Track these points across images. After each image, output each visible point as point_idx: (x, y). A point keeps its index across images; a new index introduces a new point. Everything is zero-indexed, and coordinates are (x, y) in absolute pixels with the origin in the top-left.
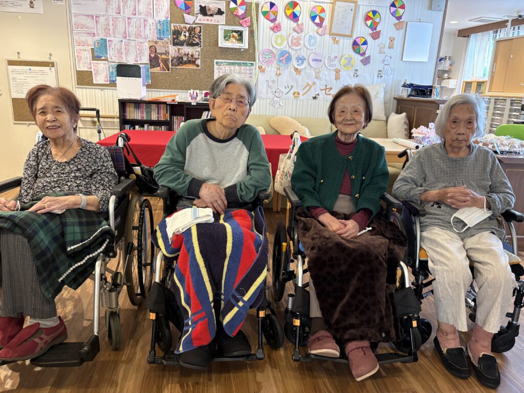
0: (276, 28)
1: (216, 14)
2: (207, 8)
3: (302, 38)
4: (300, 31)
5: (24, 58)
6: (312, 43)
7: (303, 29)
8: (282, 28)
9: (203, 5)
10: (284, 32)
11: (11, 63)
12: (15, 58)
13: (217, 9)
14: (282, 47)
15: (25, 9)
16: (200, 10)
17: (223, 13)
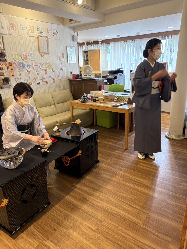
3: (28, 55)
6: (32, 57)
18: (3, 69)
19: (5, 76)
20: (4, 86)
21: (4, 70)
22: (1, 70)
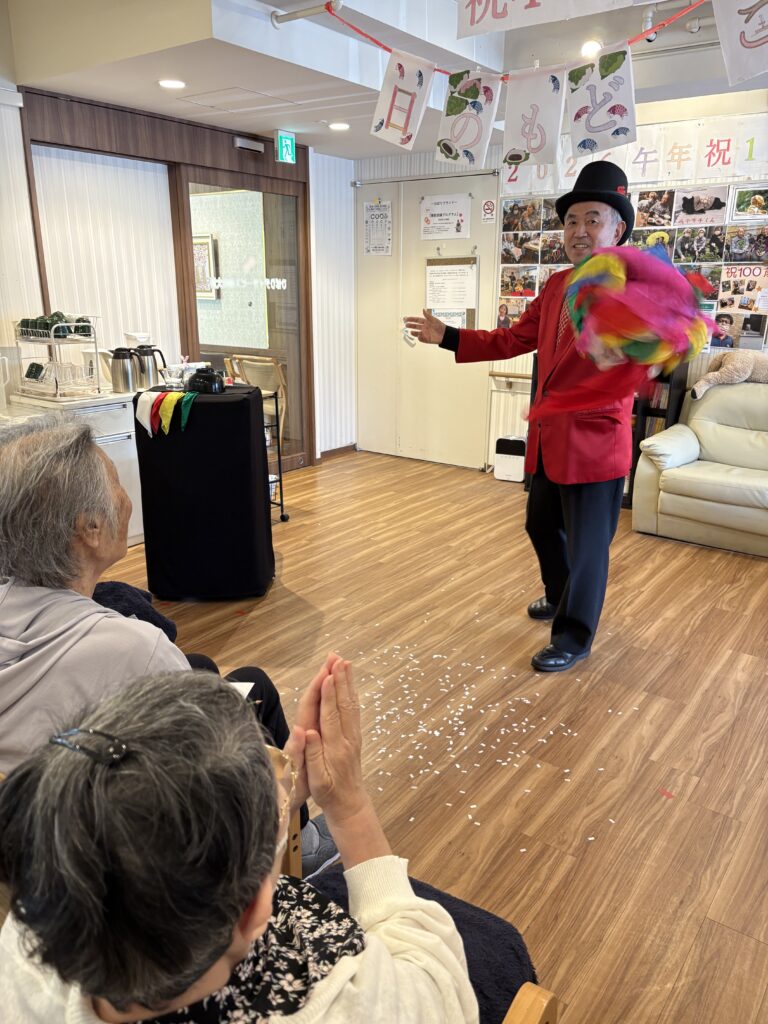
1: (711, 209)
2: (695, 201)
5: (446, 254)
9: (689, 197)
11: (431, 262)
12: (434, 255)
13: (713, 200)
15: (452, 233)
16: (683, 206)
17: (724, 205)
18: (757, 287)
19: (756, 309)
20: (742, 340)
21: (759, 289)
22: (749, 289)
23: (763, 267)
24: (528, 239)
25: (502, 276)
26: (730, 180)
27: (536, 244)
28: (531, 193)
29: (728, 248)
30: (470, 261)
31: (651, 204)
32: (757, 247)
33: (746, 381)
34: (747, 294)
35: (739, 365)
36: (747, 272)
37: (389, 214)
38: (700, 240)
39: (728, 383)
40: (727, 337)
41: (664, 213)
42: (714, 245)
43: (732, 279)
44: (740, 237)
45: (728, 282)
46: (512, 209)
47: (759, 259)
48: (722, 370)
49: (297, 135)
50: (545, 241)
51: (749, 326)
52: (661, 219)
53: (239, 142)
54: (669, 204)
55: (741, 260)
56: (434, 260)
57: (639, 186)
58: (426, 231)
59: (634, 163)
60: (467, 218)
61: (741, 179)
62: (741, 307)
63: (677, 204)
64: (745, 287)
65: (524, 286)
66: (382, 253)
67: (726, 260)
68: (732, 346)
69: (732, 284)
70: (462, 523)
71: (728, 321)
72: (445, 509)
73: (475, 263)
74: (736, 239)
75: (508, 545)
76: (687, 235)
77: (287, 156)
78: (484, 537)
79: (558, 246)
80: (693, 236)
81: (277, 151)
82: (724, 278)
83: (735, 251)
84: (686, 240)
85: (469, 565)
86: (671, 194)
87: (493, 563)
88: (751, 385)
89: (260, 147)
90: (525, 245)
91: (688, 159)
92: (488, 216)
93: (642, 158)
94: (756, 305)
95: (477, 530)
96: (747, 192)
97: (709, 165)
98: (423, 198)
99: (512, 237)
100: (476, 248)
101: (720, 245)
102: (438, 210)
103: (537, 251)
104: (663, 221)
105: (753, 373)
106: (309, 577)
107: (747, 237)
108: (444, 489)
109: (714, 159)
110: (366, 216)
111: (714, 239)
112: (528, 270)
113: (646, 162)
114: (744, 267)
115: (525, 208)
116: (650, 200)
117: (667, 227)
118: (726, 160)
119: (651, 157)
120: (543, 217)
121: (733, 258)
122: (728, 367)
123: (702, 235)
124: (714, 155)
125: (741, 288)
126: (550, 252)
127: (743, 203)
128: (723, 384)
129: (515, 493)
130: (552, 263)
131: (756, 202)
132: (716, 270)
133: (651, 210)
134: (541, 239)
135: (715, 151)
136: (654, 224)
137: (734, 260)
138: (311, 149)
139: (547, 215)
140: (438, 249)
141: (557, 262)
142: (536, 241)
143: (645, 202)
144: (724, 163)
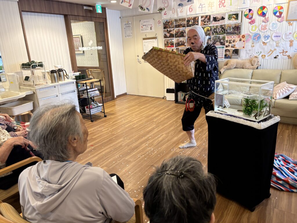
0: (252, 22)
1: (221, 20)
2: (217, 18)
3: (268, 25)
4: (266, 21)
6: (274, 27)
7: (268, 20)
8: (256, 21)
9: (215, 17)
10: (257, 23)
13: (221, 17)
14: (255, 32)
15: (149, 30)
16: (213, 19)
17: (224, 18)
19: (236, 48)
20: (233, 56)
21: (236, 42)
22: (233, 42)
23: (237, 36)
24: (170, 31)
25: (165, 42)
26: (226, 11)
27: (173, 32)
28: (171, 18)
29: (227, 30)
30: (155, 38)
31: (204, 19)
32: (235, 30)
33: (234, 68)
34: (233, 43)
35: (232, 64)
36: (232, 37)
37: (131, 26)
38: (219, 29)
39: (230, 69)
40: (228, 56)
41: (208, 21)
42: (223, 30)
43: (228, 39)
44: (230, 27)
45: (227, 40)
46: (166, 22)
47: (235, 33)
48: (228, 65)
49: (101, 4)
50: (176, 31)
51: (234, 52)
52: (207, 23)
53: (85, 8)
54: (209, 19)
55: (231, 34)
56: (145, 38)
57: (201, 14)
58: (142, 30)
59: (199, 8)
60: (153, 26)
61: (229, 11)
62: (232, 47)
63: (212, 19)
64: (232, 41)
65: (171, 44)
66: (130, 37)
67: (226, 34)
68: (230, 58)
69: (229, 41)
70: (157, 114)
71: (228, 51)
72: (152, 110)
73: (156, 38)
74: (228, 28)
75: (170, 120)
76: (215, 27)
77: (99, 11)
78: (163, 118)
79: (179, 32)
80: (217, 28)
81: (96, 10)
82: (226, 39)
83: (229, 31)
84: (215, 29)
85: (159, 126)
86: (210, 16)
87: (166, 125)
88: (236, 69)
89: (91, 9)
90: (170, 33)
91: (214, 6)
92: (159, 25)
93: (201, 6)
94: (236, 46)
95: (161, 116)
96: (231, 15)
97: (220, 7)
98: (140, 21)
99: (166, 31)
100: (156, 34)
101: (224, 30)
102: (145, 24)
103: (174, 34)
104: (208, 24)
105: (236, 65)
106: (113, 133)
107: (232, 27)
108: (152, 104)
109: (221, 6)
110: (125, 27)
111: (223, 28)
112: (172, 40)
113: (202, 7)
114: (231, 36)
115: (169, 22)
116: (204, 18)
117: (209, 26)
118: (224, 6)
119: (203, 6)
120: (175, 24)
121: (228, 33)
122: (229, 64)
123: (219, 27)
124: (221, 4)
125: (231, 42)
126: (177, 34)
127: (230, 17)
128: (228, 69)
129: (172, 104)
130: (178, 37)
131: (233, 17)
132: (224, 37)
133: (205, 21)
134: (175, 31)
135: (221, 3)
136: (206, 25)
137: (229, 34)
138: (106, 8)
139: (176, 23)
140: (146, 35)
141: (180, 37)
142: (173, 31)
143: (203, 19)
144: (224, 7)
